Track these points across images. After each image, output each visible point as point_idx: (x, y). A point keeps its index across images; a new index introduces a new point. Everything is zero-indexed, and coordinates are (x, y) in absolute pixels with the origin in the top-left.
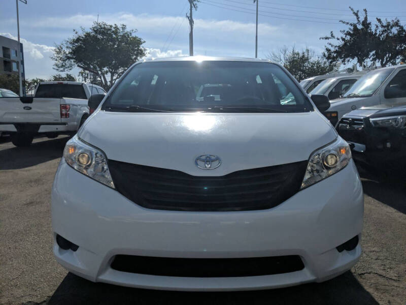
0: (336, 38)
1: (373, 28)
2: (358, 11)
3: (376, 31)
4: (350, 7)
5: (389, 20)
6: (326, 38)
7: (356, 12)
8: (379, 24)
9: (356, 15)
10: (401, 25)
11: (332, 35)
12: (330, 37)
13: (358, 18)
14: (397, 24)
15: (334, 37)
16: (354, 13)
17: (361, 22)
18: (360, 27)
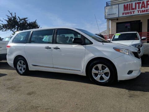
8: (18, 18)
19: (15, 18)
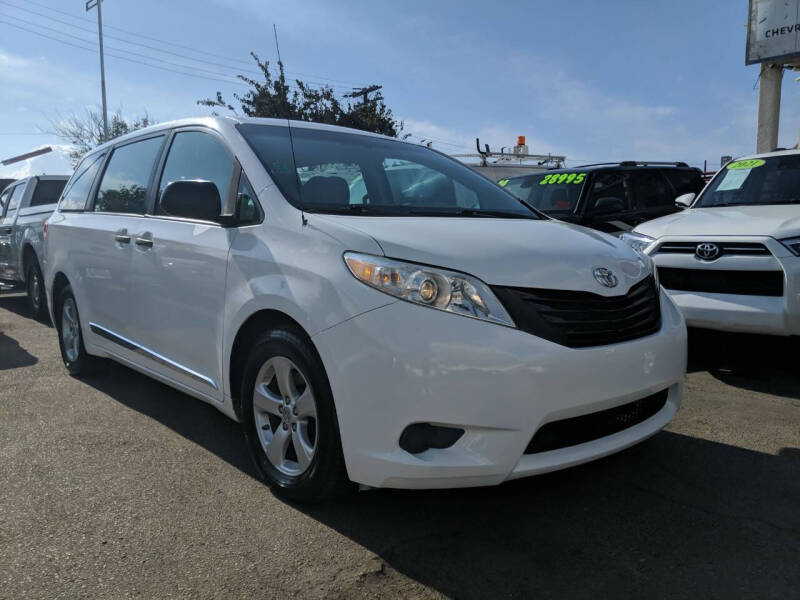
0: (227, 104)
1: (290, 97)
2: (267, 63)
3: (294, 101)
4: (252, 54)
5: (318, 88)
6: (209, 103)
7: (264, 64)
8: (299, 91)
9: (265, 69)
10: (336, 98)
11: (220, 98)
12: (216, 101)
13: (267, 75)
14: (328, 96)
15: (223, 103)
16: (260, 65)
17: (273, 82)
18: (272, 91)
19: (281, 87)
